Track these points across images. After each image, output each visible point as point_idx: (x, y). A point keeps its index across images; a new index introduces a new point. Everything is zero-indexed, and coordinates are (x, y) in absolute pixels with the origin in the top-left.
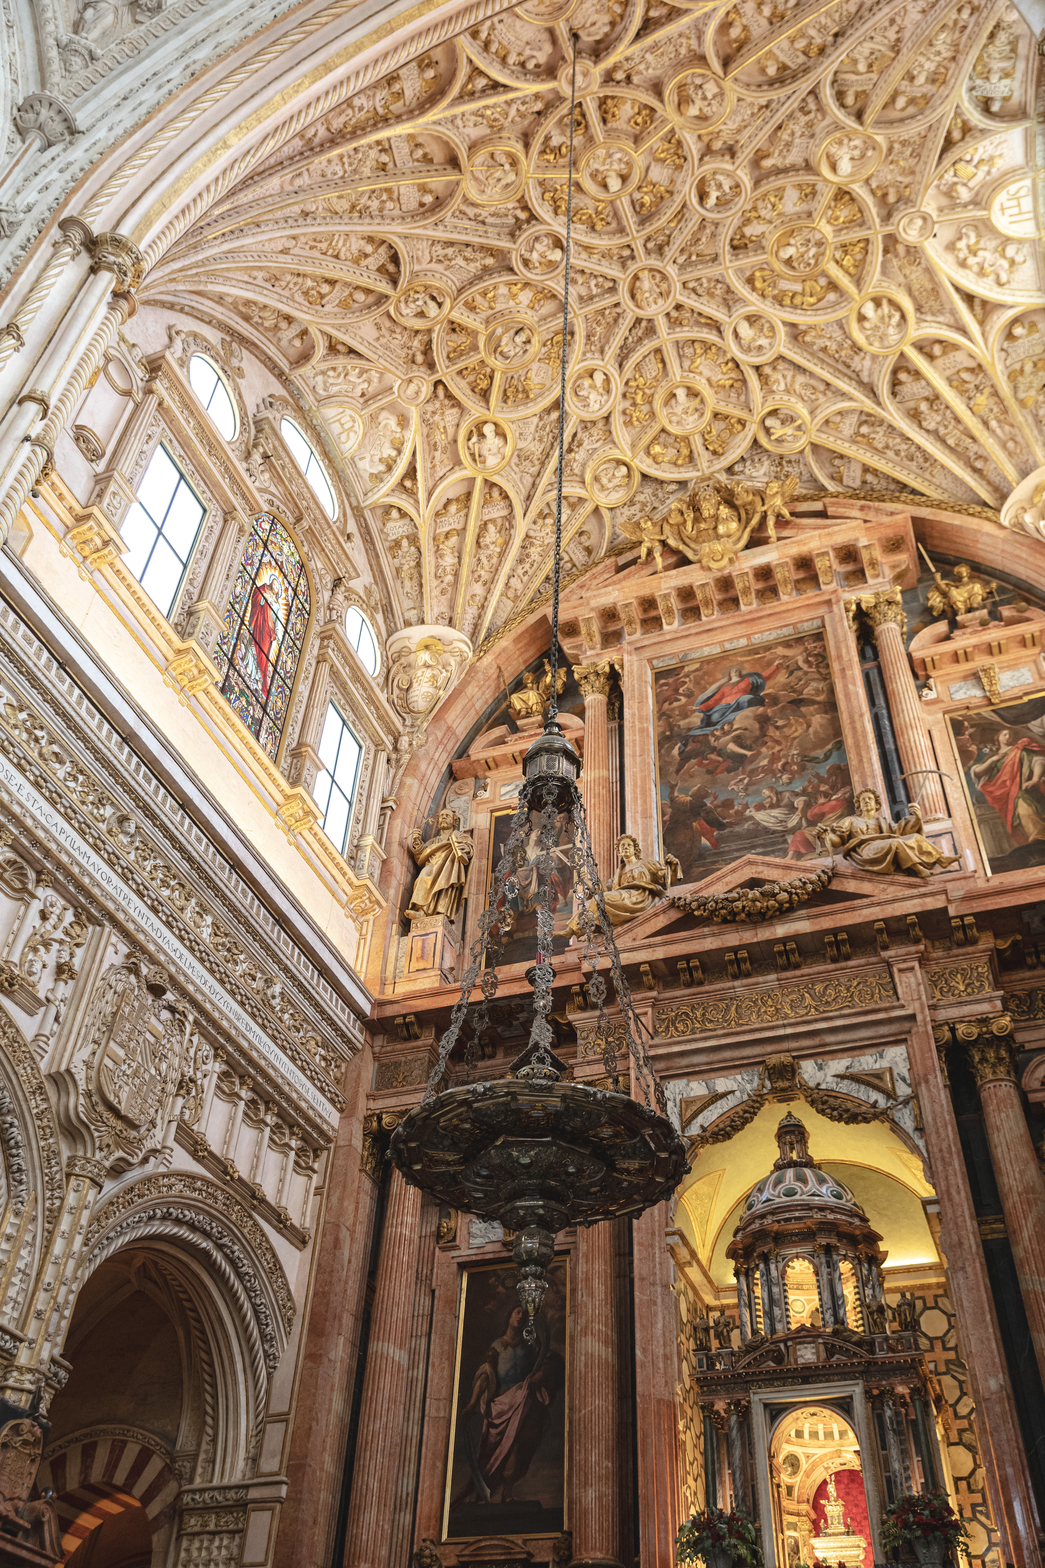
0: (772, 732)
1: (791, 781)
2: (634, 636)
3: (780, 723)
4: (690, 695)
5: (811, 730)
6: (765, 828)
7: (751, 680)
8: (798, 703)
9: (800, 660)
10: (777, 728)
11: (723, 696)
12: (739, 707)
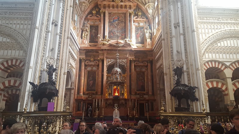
1: (121, 31)
2: (107, 8)
5: (123, 25)
8: (122, 22)
9: (123, 16)
10: (120, 24)
11: (115, 18)
12: (116, 20)
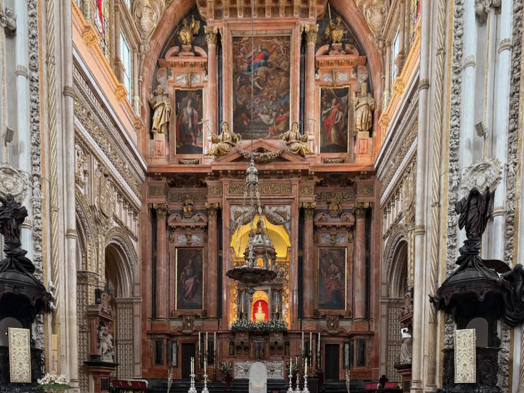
0: (269, 81)
1: (273, 104)
2: (227, 17)
3: (272, 77)
4: (244, 54)
5: (281, 84)
6: (263, 122)
7: (265, 52)
9: (281, 47)
10: (271, 79)
11: (255, 58)
12: (260, 66)
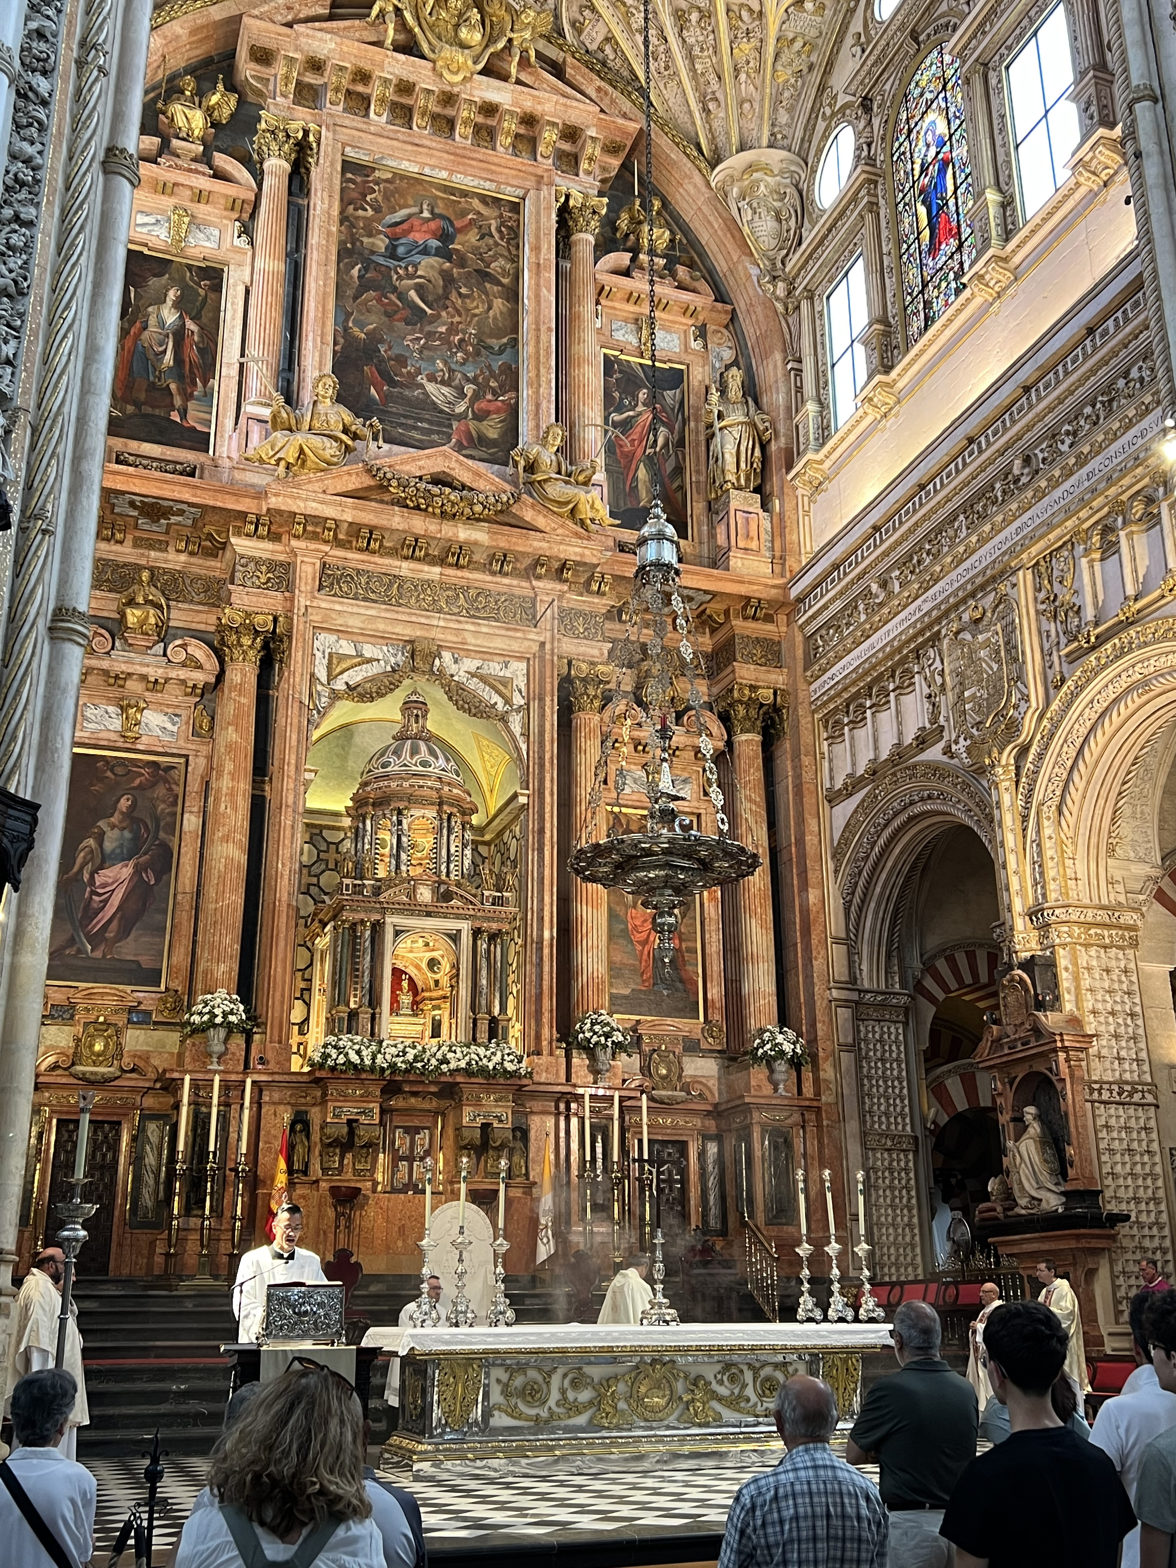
0: (454, 296)
1: (464, 362)
2: (336, 107)
3: (463, 290)
5: (491, 313)
6: (434, 403)
7: (441, 223)
9: (493, 225)
10: (460, 294)
11: (411, 230)
12: (425, 252)
